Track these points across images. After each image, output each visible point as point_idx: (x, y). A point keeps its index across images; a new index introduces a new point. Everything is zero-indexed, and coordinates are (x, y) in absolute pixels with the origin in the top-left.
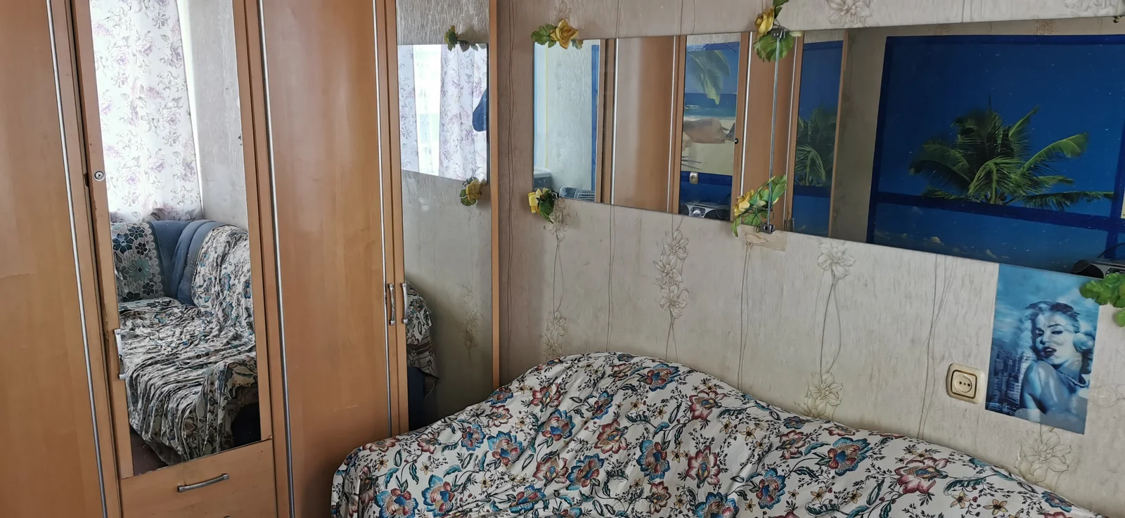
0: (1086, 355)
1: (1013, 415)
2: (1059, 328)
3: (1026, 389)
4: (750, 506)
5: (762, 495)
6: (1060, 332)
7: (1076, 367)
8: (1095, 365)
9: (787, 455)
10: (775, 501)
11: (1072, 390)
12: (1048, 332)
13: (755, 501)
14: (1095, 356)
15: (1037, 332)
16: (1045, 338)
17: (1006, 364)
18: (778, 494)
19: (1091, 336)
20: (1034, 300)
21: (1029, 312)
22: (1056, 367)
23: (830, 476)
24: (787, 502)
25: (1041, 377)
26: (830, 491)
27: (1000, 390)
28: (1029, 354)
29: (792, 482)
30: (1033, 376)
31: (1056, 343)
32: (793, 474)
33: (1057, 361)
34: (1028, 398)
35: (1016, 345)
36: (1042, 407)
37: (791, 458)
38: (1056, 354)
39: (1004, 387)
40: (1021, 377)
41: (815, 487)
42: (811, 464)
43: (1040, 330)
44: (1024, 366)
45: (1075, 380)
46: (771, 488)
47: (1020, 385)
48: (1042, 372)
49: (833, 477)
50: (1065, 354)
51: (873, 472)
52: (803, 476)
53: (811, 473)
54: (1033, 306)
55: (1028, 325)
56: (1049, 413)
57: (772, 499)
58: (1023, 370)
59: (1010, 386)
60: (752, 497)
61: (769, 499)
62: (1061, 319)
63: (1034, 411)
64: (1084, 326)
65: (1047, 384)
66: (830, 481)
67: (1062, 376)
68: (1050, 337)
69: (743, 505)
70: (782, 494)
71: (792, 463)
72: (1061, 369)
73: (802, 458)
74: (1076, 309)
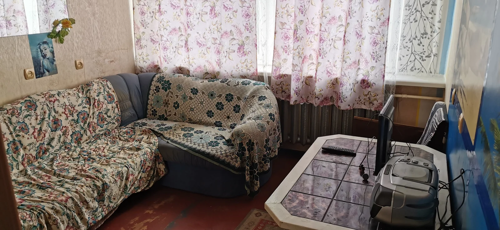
0: (53, 53)
1: (43, 77)
2: (46, 48)
3: (44, 68)
4: (23, 137)
5: (23, 131)
6: (46, 49)
7: (52, 57)
8: (55, 55)
9: (17, 116)
10: (28, 130)
11: (53, 63)
12: (44, 50)
13: (23, 134)
14: (55, 52)
15: (42, 51)
16: (44, 52)
17: (37, 63)
18: (27, 127)
19: (52, 48)
20: (38, 42)
21: (39, 46)
22: (48, 59)
23: (33, 112)
24: (31, 127)
25: (46, 63)
26: (38, 116)
27: (38, 71)
28: (42, 58)
29: (27, 121)
30: (44, 64)
31: (46, 52)
32: (25, 119)
33: (48, 57)
34: (45, 70)
35: (38, 57)
36: (48, 71)
37: (19, 115)
38: (47, 55)
39: (39, 70)
40: (42, 66)
41: (34, 118)
42: (26, 113)
43: (42, 50)
44: (41, 62)
45: (52, 61)
46: (24, 127)
47: (42, 67)
48: (45, 61)
49: (35, 112)
50: (49, 55)
51: (42, 104)
52: (28, 118)
53: (29, 115)
54: (39, 44)
55: (39, 50)
56: (50, 72)
57: (27, 129)
58: (42, 63)
59: (40, 69)
60: (21, 133)
61: (26, 130)
62: (45, 46)
63: (47, 73)
64: (50, 46)
65: (48, 64)
66: (35, 114)
67: (50, 61)
68: (45, 51)
69: (21, 138)
70: (28, 126)
71: (21, 116)
72: (49, 59)
73: (22, 114)
74: (48, 42)
